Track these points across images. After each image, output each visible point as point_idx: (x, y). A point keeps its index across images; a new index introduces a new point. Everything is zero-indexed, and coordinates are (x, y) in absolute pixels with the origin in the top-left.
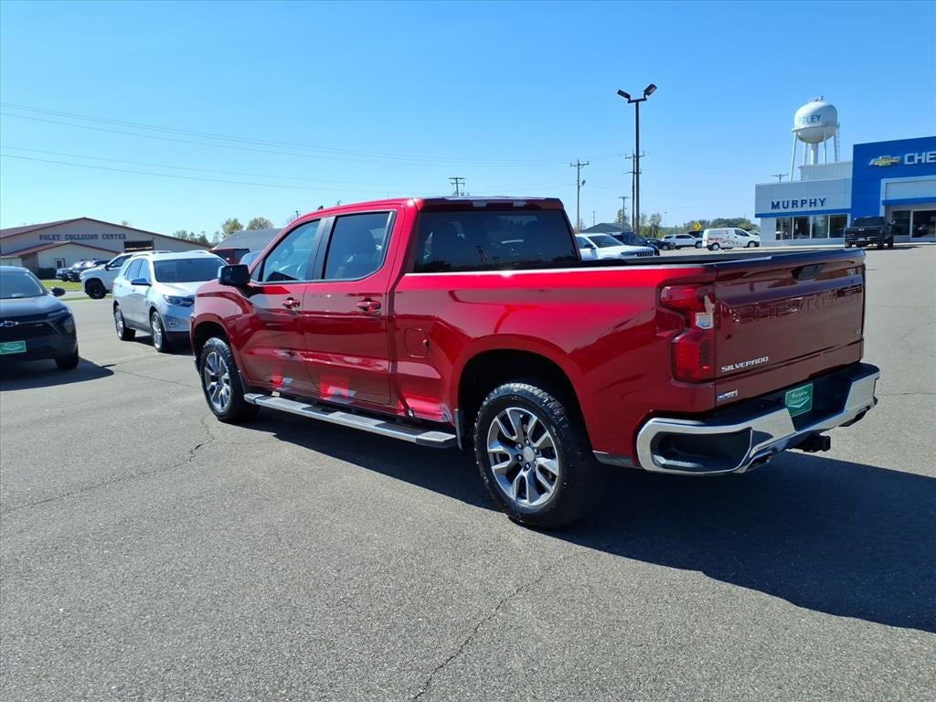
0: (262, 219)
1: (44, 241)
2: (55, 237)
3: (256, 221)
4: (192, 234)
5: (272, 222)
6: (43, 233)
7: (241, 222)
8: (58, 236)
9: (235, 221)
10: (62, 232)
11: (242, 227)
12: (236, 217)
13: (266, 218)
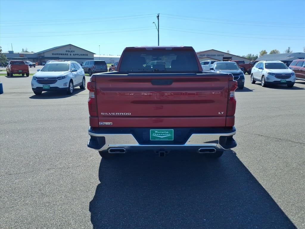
0: (276, 50)
1: (200, 57)
2: (204, 55)
3: (273, 51)
4: (253, 55)
5: (279, 51)
6: (201, 54)
7: (267, 51)
8: (205, 55)
9: (265, 51)
10: (206, 54)
11: (267, 53)
12: (265, 50)
13: (277, 50)
